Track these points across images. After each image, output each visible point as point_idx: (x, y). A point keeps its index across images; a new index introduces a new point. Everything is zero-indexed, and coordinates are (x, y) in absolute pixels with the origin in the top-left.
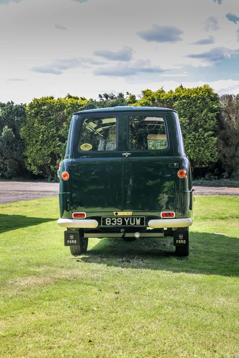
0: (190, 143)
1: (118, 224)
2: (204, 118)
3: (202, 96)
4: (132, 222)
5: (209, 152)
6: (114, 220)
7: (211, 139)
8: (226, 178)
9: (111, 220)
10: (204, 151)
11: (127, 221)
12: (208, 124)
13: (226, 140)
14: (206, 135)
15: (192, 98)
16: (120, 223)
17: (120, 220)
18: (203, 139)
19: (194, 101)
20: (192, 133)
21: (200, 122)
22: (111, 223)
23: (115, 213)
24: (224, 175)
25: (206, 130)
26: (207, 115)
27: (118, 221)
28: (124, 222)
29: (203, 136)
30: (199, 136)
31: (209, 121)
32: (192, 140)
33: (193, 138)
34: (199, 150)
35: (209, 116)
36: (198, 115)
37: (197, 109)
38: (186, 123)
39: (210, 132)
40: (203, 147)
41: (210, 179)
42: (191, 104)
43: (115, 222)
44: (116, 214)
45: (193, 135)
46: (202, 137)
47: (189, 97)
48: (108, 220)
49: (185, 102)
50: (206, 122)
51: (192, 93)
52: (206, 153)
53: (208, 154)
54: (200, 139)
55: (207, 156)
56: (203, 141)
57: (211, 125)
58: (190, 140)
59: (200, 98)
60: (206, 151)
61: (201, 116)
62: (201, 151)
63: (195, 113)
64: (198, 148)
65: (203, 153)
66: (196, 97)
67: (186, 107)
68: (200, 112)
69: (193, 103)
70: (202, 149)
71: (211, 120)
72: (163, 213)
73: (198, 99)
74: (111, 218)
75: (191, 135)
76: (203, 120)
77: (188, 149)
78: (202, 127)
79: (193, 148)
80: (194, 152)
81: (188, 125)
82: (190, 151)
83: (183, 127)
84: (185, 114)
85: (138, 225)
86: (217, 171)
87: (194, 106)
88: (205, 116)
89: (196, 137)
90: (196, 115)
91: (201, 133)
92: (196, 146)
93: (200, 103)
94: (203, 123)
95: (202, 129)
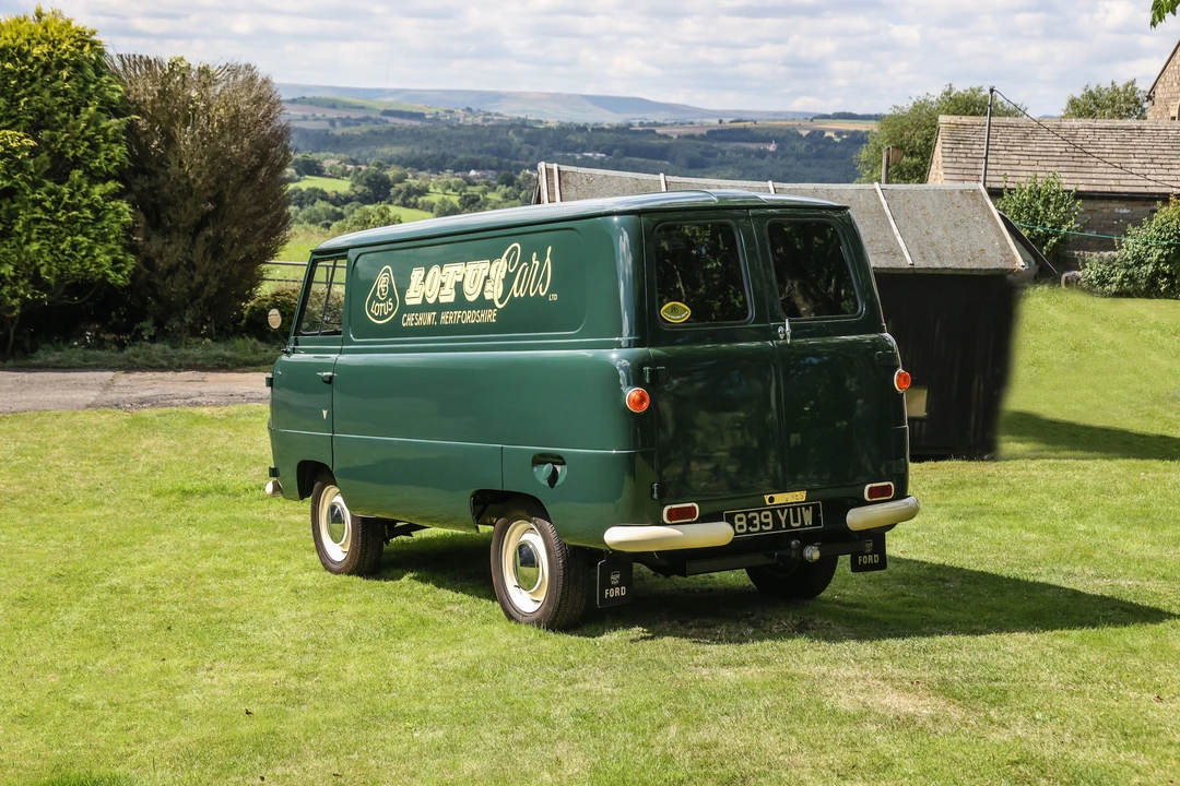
0: (38, 221)
1: (763, 527)
2: (88, 133)
3: (72, 54)
4: (795, 521)
5: (107, 253)
6: (754, 518)
7: (115, 208)
8: (153, 339)
9: (747, 518)
10: (90, 249)
11: (783, 519)
12: (102, 155)
14: (98, 190)
15: (37, 59)
16: (767, 524)
17: (766, 517)
18: (88, 206)
19: (46, 68)
20: (43, 185)
21: (74, 147)
22: (748, 528)
23: (767, 497)
24: (142, 329)
25: (95, 177)
26: (97, 124)
27: (764, 521)
28: (776, 520)
29: (85, 195)
30: (72, 195)
31: (104, 146)
32: (45, 210)
33: (53, 202)
34: (74, 246)
35: (106, 129)
36: (66, 121)
37: (59, 99)
38: (23, 148)
39: (111, 185)
40: (86, 235)
41: (100, 344)
42: (33, 80)
43: (756, 522)
44: (771, 500)
45: (50, 193)
46: (86, 201)
47: (23, 55)
48: (740, 519)
49: (11, 73)
50: (94, 147)
51: (33, 42)
52: (98, 255)
53: (105, 259)
54: (75, 207)
55: (99, 266)
56: (88, 213)
57: (113, 159)
58: (38, 210)
59: (66, 60)
60: (97, 251)
61: (74, 127)
62: (81, 250)
63: (51, 113)
64: (69, 238)
65: (86, 256)
66: (51, 57)
67: (16, 89)
68: (69, 111)
69: (42, 76)
70: (82, 242)
71: (113, 142)
72: (870, 489)
73: (61, 65)
74: (746, 514)
75: (42, 190)
76: (85, 139)
77: (28, 241)
78: (80, 163)
79: (48, 239)
80: (51, 251)
81: (30, 157)
82: (37, 248)
83: (10, 163)
84: (15, 117)
85: (809, 526)
86: (118, 315)
87: (44, 87)
88: (93, 128)
89: (62, 199)
90: (56, 122)
91: (79, 187)
92: (61, 232)
93: (68, 79)
94: (85, 153)
95: (81, 172)
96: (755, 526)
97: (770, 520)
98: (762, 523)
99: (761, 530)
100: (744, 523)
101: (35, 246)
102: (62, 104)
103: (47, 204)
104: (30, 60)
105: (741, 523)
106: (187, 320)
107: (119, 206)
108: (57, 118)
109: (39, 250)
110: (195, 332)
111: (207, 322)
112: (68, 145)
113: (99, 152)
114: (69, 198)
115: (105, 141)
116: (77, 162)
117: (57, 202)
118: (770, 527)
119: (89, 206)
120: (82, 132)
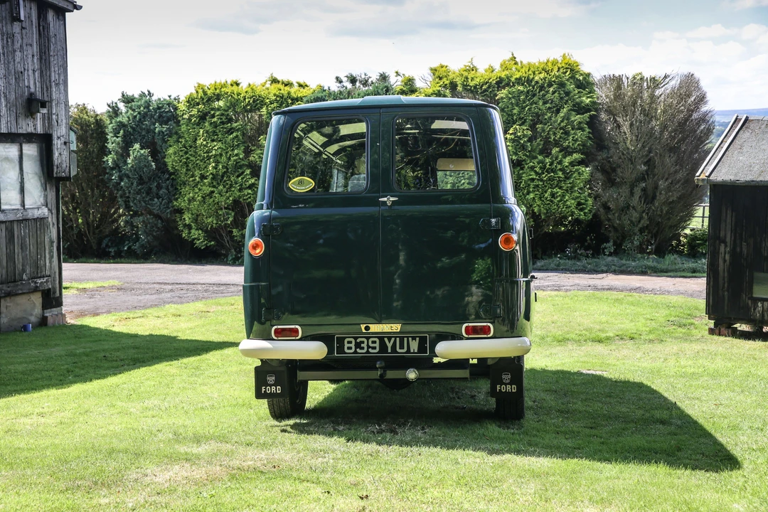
0: (533, 180)
1: (370, 350)
2: (563, 124)
3: (557, 77)
4: (402, 347)
5: (573, 199)
6: (363, 342)
7: (577, 170)
8: (611, 255)
9: (356, 343)
10: (564, 196)
11: (389, 345)
12: (571, 138)
13: (609, 174)
14: (567, 161)
15: (537, 82)
16: (374, 348)
17: (374, 342)
18: (560, 170)
19: (542, 88)
20: (536, 158)
21: (554, 134)
22: (356, 349)
24: (605, 248)
25: (567, 151)
26: (568, 119)
27: (371, 345)
28: (383, 347)
29: (560, 163)
30: (551, 163)
31: (572, 132)
32: (537, 173)
33: (541, 168)
34: (553, 195)
35: (573, 122)
36: (550, 118)
37: (548, 105)
38: (524, 136)
39: (576, 156)
40: (561, 188)
41: (575, 257)
42: (534, 95)
43: (364, 345)
44: (367, 328)
45: (539, 162)
46: (559, 167)
47: (529, 81)
48: (349, 343)
49: (522, 92)
50: (567, 133)
51: (537, 73)
52: (567, 200)
53: (571, 203)
54: (554, 171)
55: (568, 207)
56: (560, 174)
57: (577, 140)
58: (533, 173)
59: (554, 81)
60: (567, 197)
61: (554, 122)
62: (557, 197)
63: (544, 114)
64: (550, 190)
65: (561, 201)
66: (545, 80)
67: (524, 102)
68: (553, 112)
69: (539, 92)
70: (557, 192)
71: (578, 129)
72: (466, 327)
73: (550, 85)
74: (356, 338)
75: (535, 161)
76: (561, 129)
77: (529, 193)
78: (558, 144)
79: (538, 191)
80: (540, 198)
81: (529, 141)
82: (532, 197)
83: (517, 145)
84: (523, 118)
85: (414, 353)
86: (591, 239)
87: (540, 99)
88: (565, 121)
89: (545, 166)
90: (546, 119)
91: (557, 158)
92: (546, 186)
93: (554, 93)
94: (561, 137)
95: (557, 149)
96: (363, 348)
97: (377, 345)
98: (369, 347)
99: (368, 352)
100: (353, 345)
101: (532, 196)
102: (549, 108)
103: (537, 169)
104: (533, 83)
105: (350, 345)
106: (635, 243)
107: (580, 169)
108: (546, 117)
109: (534, 198)
110: (642, 250)
111: (651, 244)
112: (551, 133)
113: (569, 136)
114: (550, 165)
115: (573, 129)
116: (557, 144)
117: (543, 168)
118: (377, 350)
119: (562, 170)
120: (559, 124)
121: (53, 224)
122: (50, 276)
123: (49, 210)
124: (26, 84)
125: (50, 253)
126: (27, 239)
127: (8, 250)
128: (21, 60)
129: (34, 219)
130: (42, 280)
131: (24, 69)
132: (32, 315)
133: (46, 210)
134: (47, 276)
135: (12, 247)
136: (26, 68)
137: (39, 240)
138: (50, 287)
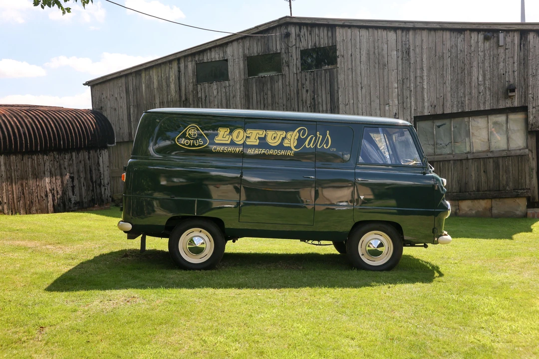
121: (533, 159)
122: (529, 189)
123: (529, 150)
124: (507, 79)
125: (529, 176)
126: (511, 168)
127: (495, 173)
128: (503, 67)
129: (516, 156)
130: (522, 191)
131: (506, 72)
132: (517, 210)
133: (527, 150)
134: (526, 189)
135: (497, 172)
136: (508, 71)
137: (520, 168)
138: (530, 195)
